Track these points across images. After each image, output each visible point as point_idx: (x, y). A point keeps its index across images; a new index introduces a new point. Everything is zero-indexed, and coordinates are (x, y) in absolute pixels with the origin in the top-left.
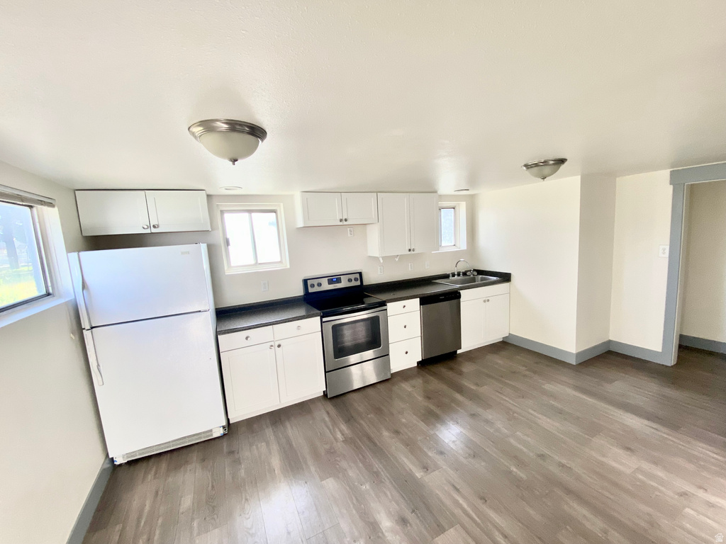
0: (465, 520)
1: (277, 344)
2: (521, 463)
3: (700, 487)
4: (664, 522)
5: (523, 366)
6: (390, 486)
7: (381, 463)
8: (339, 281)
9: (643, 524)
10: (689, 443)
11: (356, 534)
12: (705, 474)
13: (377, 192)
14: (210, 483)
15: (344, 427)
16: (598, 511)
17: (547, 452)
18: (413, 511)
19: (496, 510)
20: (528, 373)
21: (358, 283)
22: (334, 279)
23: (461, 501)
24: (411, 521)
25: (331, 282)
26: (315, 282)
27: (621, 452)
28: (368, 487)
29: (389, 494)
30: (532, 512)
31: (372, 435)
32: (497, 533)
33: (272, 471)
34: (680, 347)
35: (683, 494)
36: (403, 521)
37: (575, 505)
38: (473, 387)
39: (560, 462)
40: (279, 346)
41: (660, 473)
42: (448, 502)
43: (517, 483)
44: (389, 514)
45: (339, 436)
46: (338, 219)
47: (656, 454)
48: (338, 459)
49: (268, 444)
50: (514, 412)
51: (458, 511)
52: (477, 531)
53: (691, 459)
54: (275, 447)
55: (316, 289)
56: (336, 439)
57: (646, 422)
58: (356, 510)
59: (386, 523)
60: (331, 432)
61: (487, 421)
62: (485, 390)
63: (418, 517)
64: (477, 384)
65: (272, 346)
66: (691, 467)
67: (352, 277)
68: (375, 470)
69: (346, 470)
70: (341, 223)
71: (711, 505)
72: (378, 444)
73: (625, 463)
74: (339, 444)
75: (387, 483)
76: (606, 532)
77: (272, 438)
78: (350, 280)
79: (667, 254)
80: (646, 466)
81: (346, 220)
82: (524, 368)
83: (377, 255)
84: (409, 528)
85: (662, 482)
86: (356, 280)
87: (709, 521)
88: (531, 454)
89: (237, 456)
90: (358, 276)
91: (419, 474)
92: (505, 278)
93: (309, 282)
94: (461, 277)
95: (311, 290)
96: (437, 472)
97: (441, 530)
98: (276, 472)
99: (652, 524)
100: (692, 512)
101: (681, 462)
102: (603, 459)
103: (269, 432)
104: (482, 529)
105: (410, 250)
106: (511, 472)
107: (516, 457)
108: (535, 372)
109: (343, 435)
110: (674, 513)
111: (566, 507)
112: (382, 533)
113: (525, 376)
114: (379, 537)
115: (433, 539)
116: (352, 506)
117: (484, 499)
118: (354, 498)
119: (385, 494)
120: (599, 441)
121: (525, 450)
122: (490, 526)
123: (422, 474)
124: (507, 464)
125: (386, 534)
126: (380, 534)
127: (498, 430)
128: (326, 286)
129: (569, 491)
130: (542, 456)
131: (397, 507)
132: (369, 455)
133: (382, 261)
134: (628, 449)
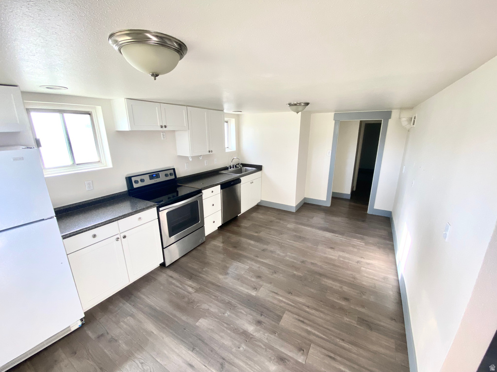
0: (288, 307)
1: (122, 235)
2: (297, 269)
3: (362, 258)
4: (357, 276)
5: (274, 217)
6: (241, 307)
7: (228, 296)
8: (158, 176)
9: (351, 279)
10: (350, 240)
11: (237, 343)
12: (361, 252)
13: (187, 106)
14: (97, 367)
15: (190, 283)
16: (334, 280)
17: (305, 259)
18: (261, 315)
19: (298, 296)
20: (277, 220)
21: (173, 177)
22: (153, 175)
23: (281, 298)
24: (263, 321)
25: (151, 177)
26: (138, 178)
27: (330, 250)
28: (229, 313)
29: (243, 312)
30: (312, 290)
31: (214, 281)
32: (304, 307)
33: (150, 334)
34: (333, 198)
35: (358, 262)
36: (259, 323)
37: (326, 280)
38: (256, 234)
39: (311, 263)
40: (124, 237)
41: (347, 255)
42: (276, 302)
43: (300, 278)
44: (250, 323)
45: (190, 290)
46: (159, 125)
47: (342, 247)
48: (198, 304)
49: (132, 316)
50: (282, 243)
51: (282, 304)
52: (295, 310)
53: (354, 246)
54: (141, 316)
55: (140, 184)
56: (189, 293)
57: (332, 234)
58: (229, 330)
59: (251, 328)
60: (183, 290)
61: (272, 252)
62: (263, 234)
63: (266, 317)
64: (257, 232)
65: (118, 238)
66: (355, 250)
67: (168, 172)
68: (227, 301)
69: (208, 309)
70: (162, 129)
71: (368, 264)
72: (220, 285)
73: (334, 255)
74: (193, 295)
75: (239, 306)
76: (341, 288)
77: (134, 310)
78: (166, 175)
79: (330, 155)
80: (341, 254)
81: (165, 127)
82: (274, 218)
83: (188, 155)
84: (264, 325)
85: (349, 259)
86: (171, 174)
87: (370, 270)
88: (299, 263)
89: (109, 337)
90: (172, 171)
91: (254, 293)
92: (259, 168)
93: (133, 179)
94: (235, 169)
95: (135, 186)
96: (262, 289)
97: (280, 318)
98: (155, 333)
99: (354, 278)
100: (364, 269)
101: (351, 248)
102: (326, 255)
103: (127, 307)
104: (297, 308)
105: (209, 152)
106: (295, 275)
107: (293, 266)
108: (280, 219)
109: (193, 288)
110: (359, 271)
111: (323, 283)
112: (252, 335)
113: (277, 222)
114: (251, 338)
115: (279, 324)
116: (225, 329)
117: (290, 293)
118: (224, 324)
119: (241, 312)
120: (320, 247)
121: (295, 261)
122: (300, 305)
123: (255, 292)
124: (291, 271)
125: (254, 334)
126: (252, 336)
127: (278, 255)
128: (148, 182)
129: (320, 275)
130: (303, 262)
131: (251, 316)
132: (217, 294)
133: (191, 160)
134: (332, 248)
